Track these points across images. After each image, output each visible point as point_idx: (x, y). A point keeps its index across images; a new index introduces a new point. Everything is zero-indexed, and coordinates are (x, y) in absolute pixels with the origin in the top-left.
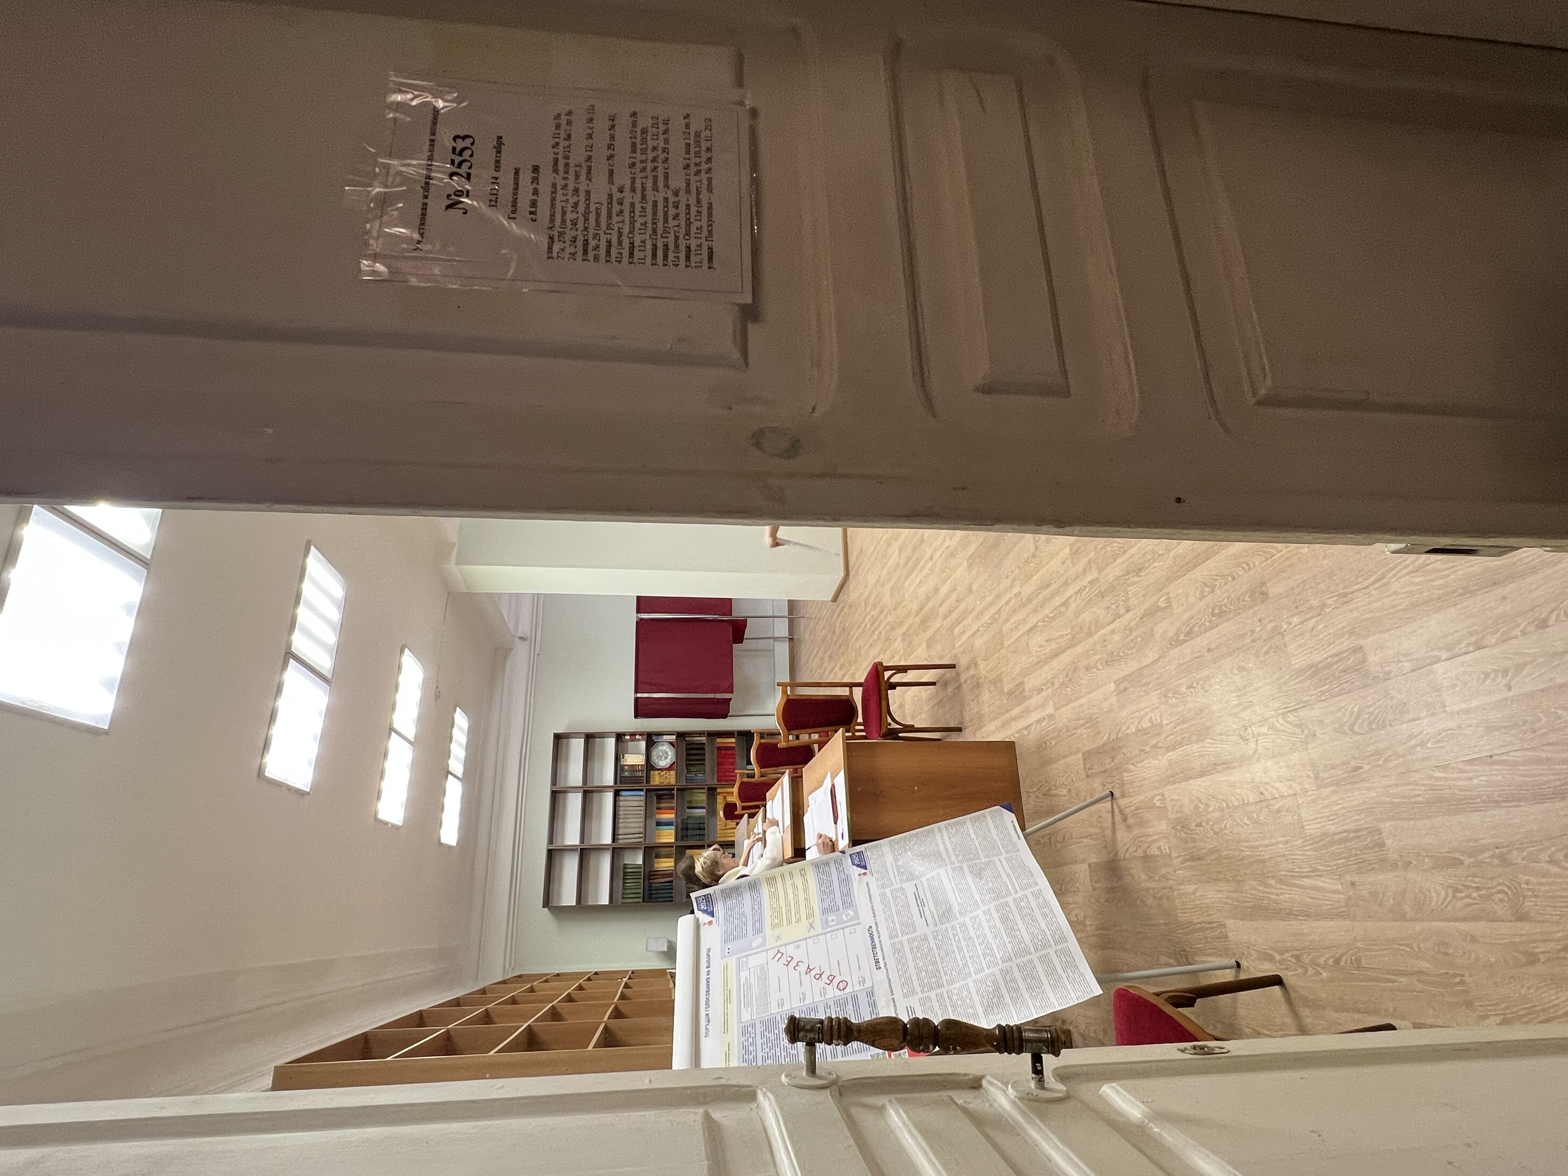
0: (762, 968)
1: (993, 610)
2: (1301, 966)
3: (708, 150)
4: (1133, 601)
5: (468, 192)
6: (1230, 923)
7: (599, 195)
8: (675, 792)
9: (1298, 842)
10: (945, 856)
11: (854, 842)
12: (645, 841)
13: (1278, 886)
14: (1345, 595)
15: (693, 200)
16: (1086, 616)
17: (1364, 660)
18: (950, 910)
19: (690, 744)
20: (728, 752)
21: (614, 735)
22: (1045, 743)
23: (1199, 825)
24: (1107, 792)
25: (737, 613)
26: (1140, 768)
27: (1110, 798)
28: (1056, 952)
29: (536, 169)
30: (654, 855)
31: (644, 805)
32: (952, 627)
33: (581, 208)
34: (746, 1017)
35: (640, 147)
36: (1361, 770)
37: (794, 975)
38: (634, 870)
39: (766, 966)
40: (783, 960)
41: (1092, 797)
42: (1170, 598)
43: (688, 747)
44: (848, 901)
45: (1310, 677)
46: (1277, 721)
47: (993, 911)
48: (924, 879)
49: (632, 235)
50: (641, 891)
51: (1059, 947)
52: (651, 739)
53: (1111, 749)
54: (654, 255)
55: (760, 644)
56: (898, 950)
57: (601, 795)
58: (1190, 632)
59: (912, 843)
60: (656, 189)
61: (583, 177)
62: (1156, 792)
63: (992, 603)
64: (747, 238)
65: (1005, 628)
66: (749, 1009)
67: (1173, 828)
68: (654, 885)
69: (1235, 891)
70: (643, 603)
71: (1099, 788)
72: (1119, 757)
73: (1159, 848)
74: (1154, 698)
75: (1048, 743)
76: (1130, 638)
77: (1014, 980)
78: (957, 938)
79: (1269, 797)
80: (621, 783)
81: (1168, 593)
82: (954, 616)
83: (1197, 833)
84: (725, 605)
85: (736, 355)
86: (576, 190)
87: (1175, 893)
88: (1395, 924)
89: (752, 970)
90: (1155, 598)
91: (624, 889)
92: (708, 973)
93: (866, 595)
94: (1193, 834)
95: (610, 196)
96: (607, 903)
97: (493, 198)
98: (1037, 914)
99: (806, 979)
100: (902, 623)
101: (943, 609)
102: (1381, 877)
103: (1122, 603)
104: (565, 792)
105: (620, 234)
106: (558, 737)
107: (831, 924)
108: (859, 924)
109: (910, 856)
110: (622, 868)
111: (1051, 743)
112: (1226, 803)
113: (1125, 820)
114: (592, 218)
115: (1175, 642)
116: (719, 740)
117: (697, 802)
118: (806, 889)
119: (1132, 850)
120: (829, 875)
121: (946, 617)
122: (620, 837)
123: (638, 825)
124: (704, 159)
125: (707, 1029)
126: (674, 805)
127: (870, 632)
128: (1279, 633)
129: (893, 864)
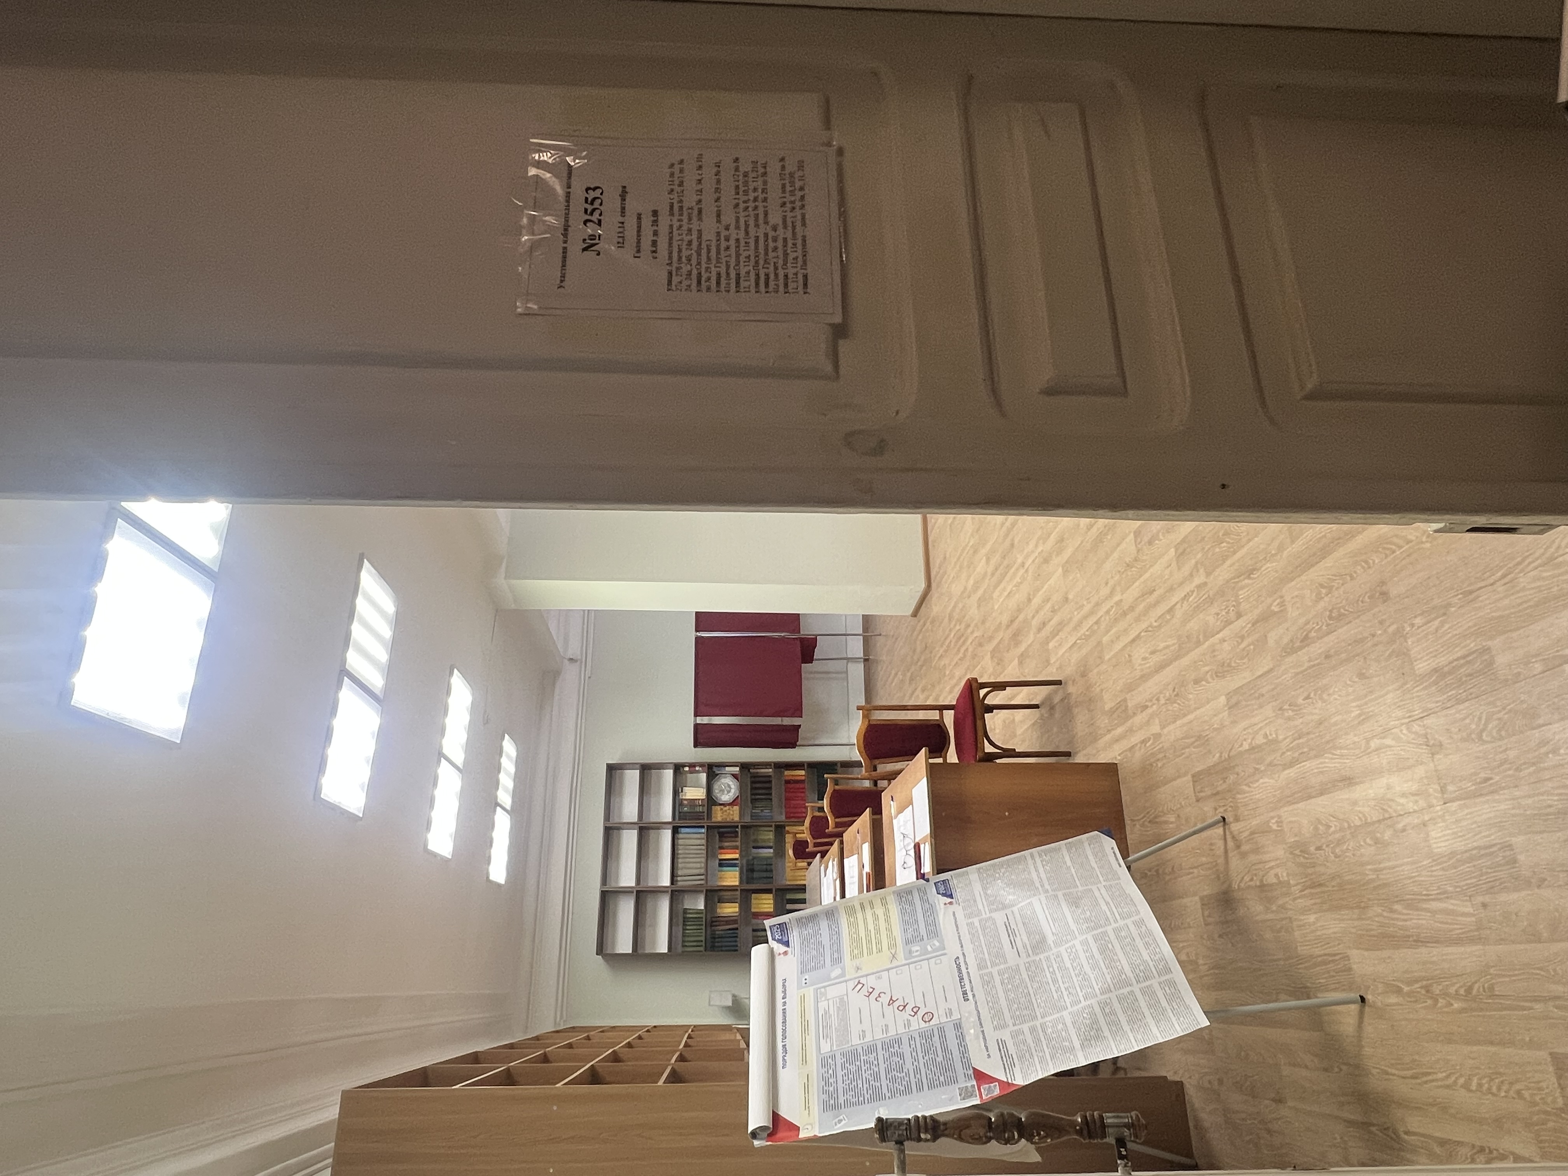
0: (842, 999)
1: (1091, 621)
2: (1431, 998)
3: (802, 189)
4: (1244, 606)
5: (599, 236)
6: (1355, 955)
7: (709, 235)
8: (739, 830)
9: (1425, 863)
10: (1038, 885)
11: (939, 869)
12: (707, 883)
13: (1405, 911)
14: (1471, 592)
15: (789, 235)
16: (1194, 625)
17: (1491, 663)
18: (1043, 940)
19: (755, 777)
20: (798, 786)
21: (672, 766)
22: (1151, 765)
23: (1319, 848)
24: (1218, 817)
25: (806, 630)
26: (1255, 788)
27: (1222, 824)
28: (1160, 983)
29: (655, 213)
30: (716, 900)
31: (705, 844)
32: (1047, 641)
33: (695, 244)
34: (826, 1048)
35: (743, 189)
36: (1491, 782)
37: (876, 1006)
38: (695, 916)
39: (845, 997)
40: (864, 991)
41: (1203, 823)
42: (1284, 601)
43: (753, 779)
44: (934, 931)
45: (1436, 683)
46: (1401, 731)
47: (1091, 941)
48: (1015, 909)
49: (738, 267)
50: (703, 939)
51: (1163, 978)
52: (713, 770)
53: (1224, 768)
54: (757, 284)
55: (832, 666)
56: (987, 982)
57: (659, 834)
58: (1306, 637)
59: (1003, 870)
60: (757, 226)
61: (695, 219)
62: (1272, 814)
63: (1092, 613)
64: (837, 267)
65: (1105, 639)
66: (828, 1040)
67: (1291, 853)
68: (717, 932)
69: (1359, 919)
70: (704, 620)
71: (1209, 811)
72: (1232, 778)
73: (1276, 875)
74: (1268, 711)
75: (1155, 765)
76: (1242, 646)
77: (1113, 1013)
78: (1051, 970)
79: (1394, 814)
80: (680, 819)
81: (1282, 597)
82: (1048, 628)
83: (1317, 858)
84: (791, 621)
85: (829, 368)
86: (690, 230)
87: (1295, 923)
88: (1528, 946)
89: (831, 1002)
90: (1269, 600)
91: (683, 936)
92: (785, 1004)
93: (950, 608)
94: (1313, 858)
95: (718, 234)
96: (666, 951)
97: (621, 240)
98: (1139, 943)
99: (889, 1010)
100: (991, 638)
101: (1035, 623)
102: (1514, 896)
103: (1232, 608)
104: (619, 829)
105: (728, 267)
106: (612, 769)
107: (915, 954)
108: (945, 954)
109: (1000, 884)
110: (681, 911)
111: (1157, 765)
112: (1348, 822)
113: (1238, 847)
114: (704, 252)
115: (1290, 650)
116: (787, 773)
117: (764, 841)
118: (887, 920)
119: (1247, 878)
120: (912, 903)
121: (1039, 630)
122: (679, 878)
123: (698, 865)
124: (798, 197)
125: (784, 1060)
126: (738, 844)
127: (956, 650)
128: (1401, 636)
129: (982, 893)
